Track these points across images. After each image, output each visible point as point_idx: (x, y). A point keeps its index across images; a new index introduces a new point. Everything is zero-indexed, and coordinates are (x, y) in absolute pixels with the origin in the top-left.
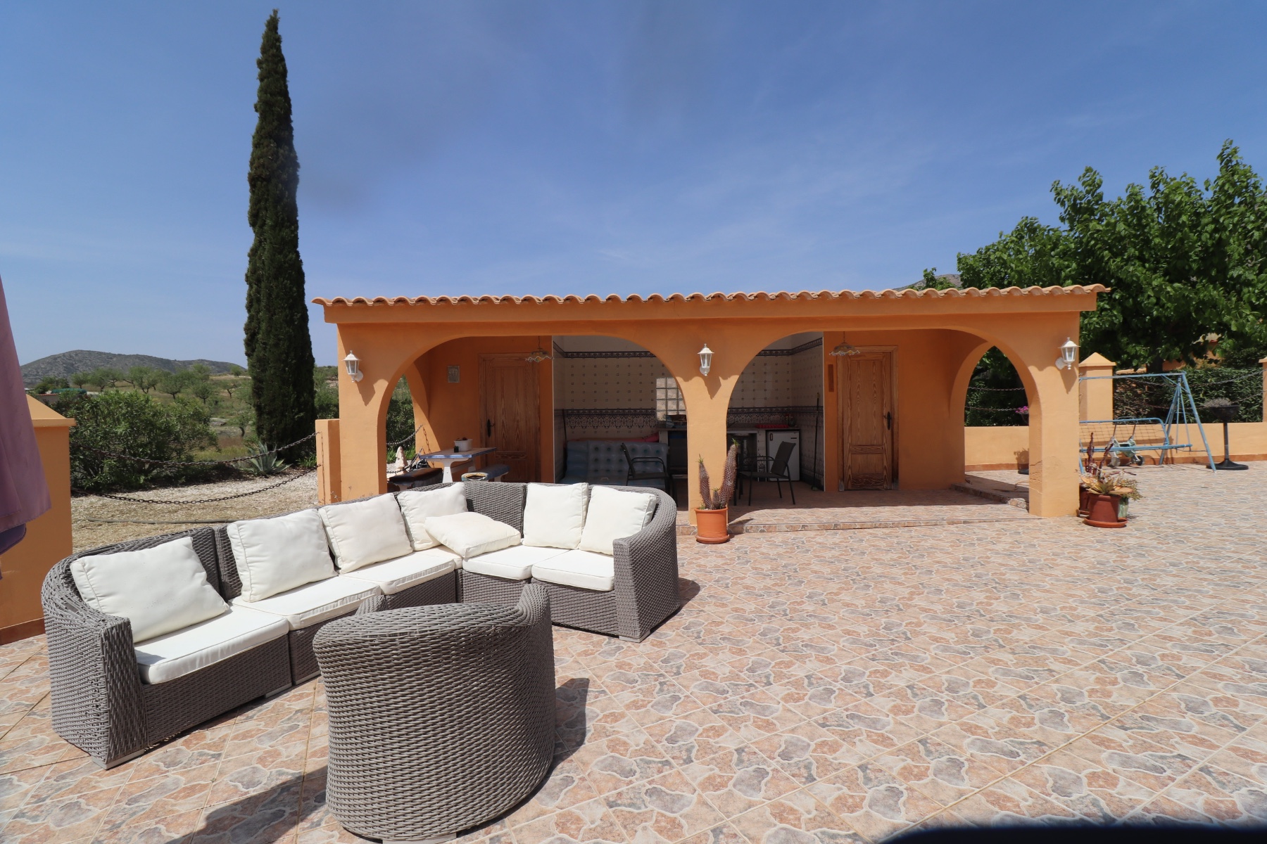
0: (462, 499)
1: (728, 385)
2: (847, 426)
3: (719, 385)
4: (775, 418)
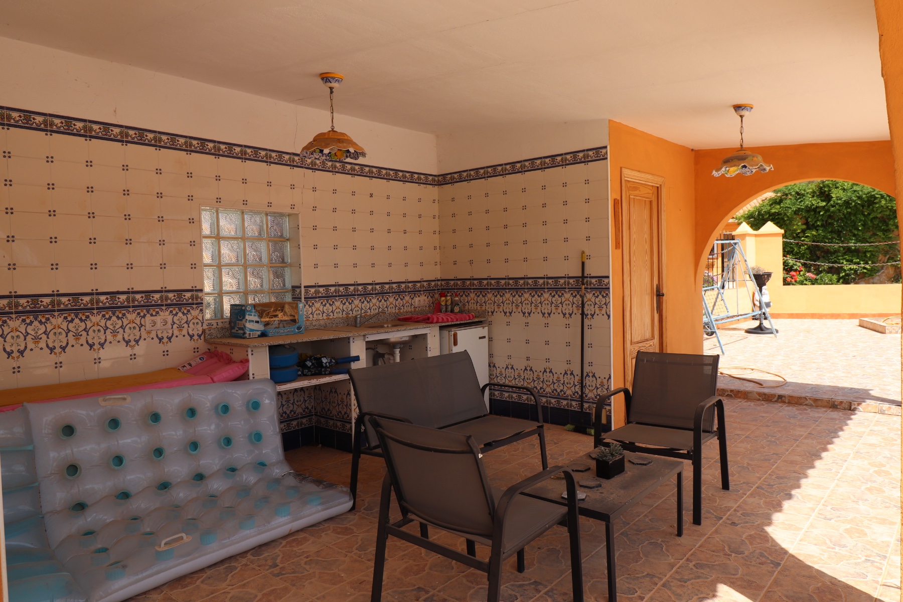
4: (421, 301)
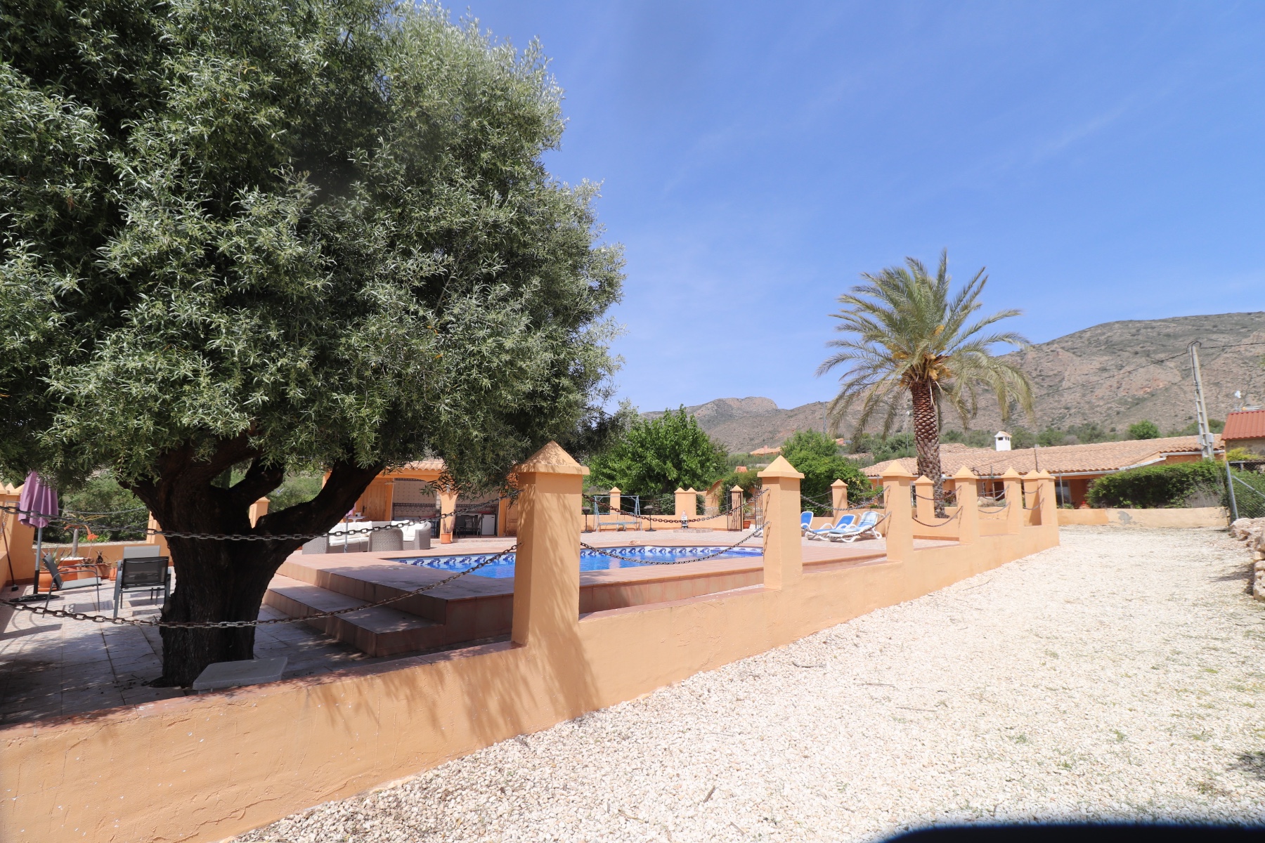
2: (508, 511)
3: (452, 497)
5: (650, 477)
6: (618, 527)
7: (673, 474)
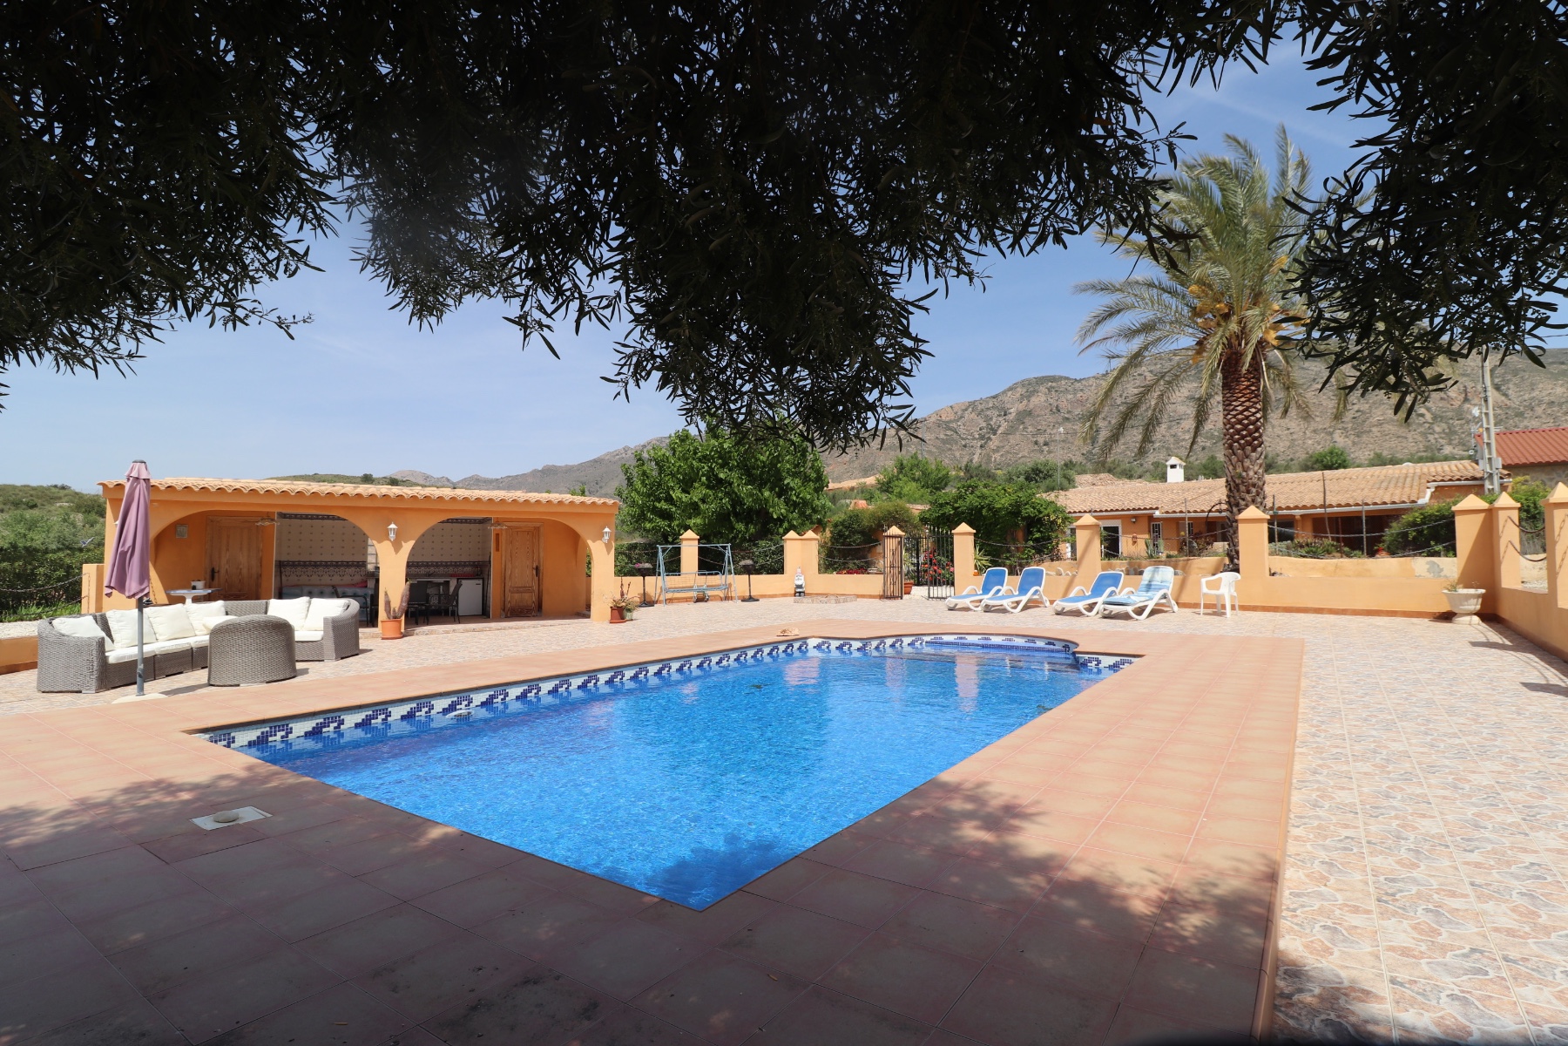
0: (223, 610)
1: (408, 546)
2: (508, 572)
3: (401, 546)
5: (736, 515)
6: (694, 594)
7: (779, 509)
